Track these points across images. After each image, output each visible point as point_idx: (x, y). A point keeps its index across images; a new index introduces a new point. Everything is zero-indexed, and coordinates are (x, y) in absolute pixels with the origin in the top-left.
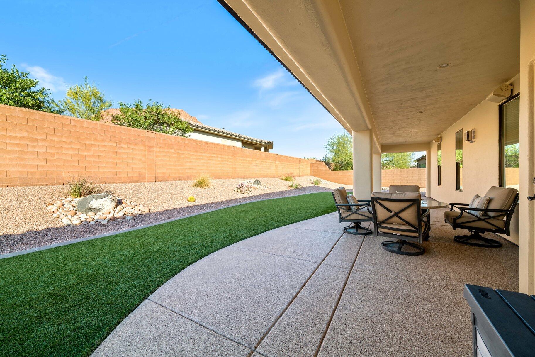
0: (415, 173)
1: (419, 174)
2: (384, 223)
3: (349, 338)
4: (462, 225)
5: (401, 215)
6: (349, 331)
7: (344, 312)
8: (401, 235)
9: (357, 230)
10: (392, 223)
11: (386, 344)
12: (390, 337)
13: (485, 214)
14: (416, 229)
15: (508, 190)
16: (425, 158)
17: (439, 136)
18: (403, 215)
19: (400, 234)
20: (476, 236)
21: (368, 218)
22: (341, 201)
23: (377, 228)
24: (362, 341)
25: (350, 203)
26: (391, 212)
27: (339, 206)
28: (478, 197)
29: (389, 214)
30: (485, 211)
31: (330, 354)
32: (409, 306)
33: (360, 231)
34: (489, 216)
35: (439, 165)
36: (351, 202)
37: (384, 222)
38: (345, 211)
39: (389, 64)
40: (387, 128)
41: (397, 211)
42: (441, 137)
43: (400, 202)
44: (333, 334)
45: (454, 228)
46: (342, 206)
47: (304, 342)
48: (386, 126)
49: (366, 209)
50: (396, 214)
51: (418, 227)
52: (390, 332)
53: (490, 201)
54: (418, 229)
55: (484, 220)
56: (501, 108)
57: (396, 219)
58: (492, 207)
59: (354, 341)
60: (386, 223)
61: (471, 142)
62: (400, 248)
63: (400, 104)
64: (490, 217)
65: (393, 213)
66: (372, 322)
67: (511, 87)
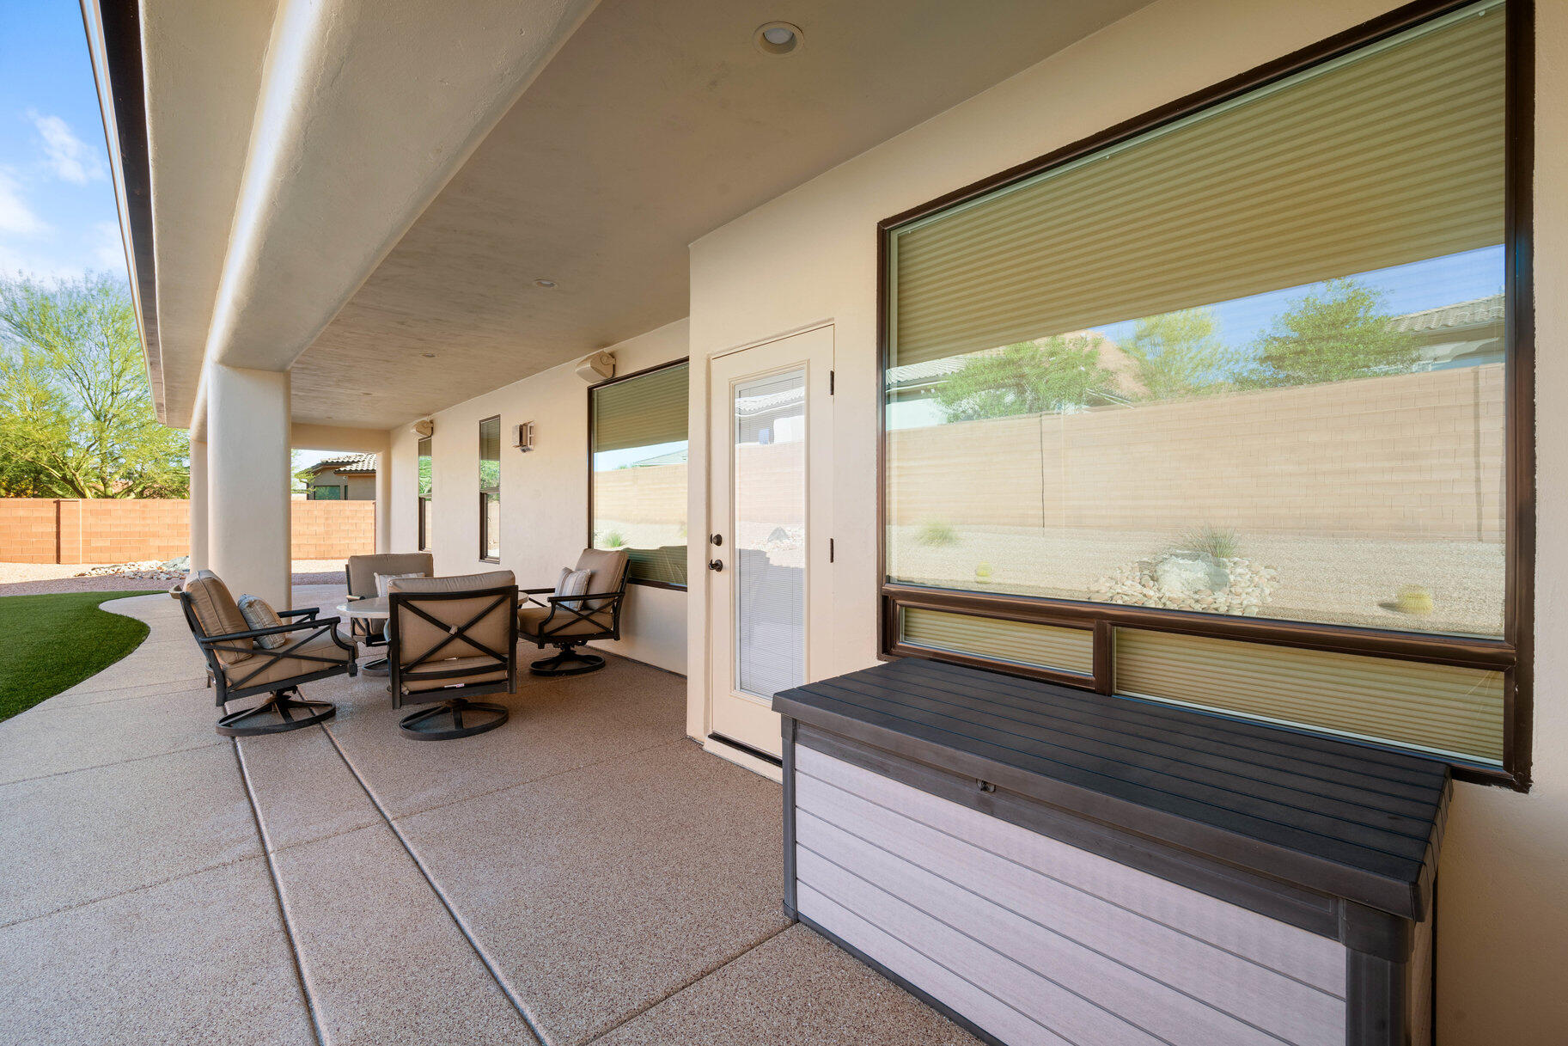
0: (316, 513)
1: (327, 519)
2: (422, 663)
3: (549, 941)
4: (554, 634)
5: (471, 633)
6: (533, 931)
7: (483, 910)
8: (467, 686)
9: (286, 715)
10: (441, 661)
11: (611, 899)
12: (605, 885)
13: (585, 607)
14: (504, 660)
15: (618, 554)
16: (375, 476)
17: (427, 419)
18: (479, 633)
19: (462, 685)
20: (568, 656)
21: (334, 664)
22: (226, 623)
23: (401, 682)
24: (575, 926)
25: (258, 627)
26: (447, 629)
27: (214, 642)
28: (568, 572)
29: (444, 635)
30: (585, 598)
31: (549, 992)
32: (581, 821)
33: (299, 715)
34: (591, 609)
35: (422, 495)
36: (260, 621)
37: (422, 661)
38: (242, 656)
39: (455, 231)
40: (306, 371)
41: (462, 624)
42: (431, 422)
43: (470, 599)
44: (513, 960)
45: (541, 646)
46: (231, 640)
47: (468, 1027)
48: (304, 366)
49: (328, 634)
50: (461, 634)
51: (507, 656)
52: (597, 879)
53: (591, 579)
54: (506, 659)
55: (586, 618)
56: (590, 391)
57: (459, 646)
58: (595, 590)
59: (563, 937)
60: (429, 662)
61: (524, 451)
62: (459, 723)
63: (398, 322)
64: (594, 612)
65: (453, 631)
66: (556, 886)
67: (612, 361)
